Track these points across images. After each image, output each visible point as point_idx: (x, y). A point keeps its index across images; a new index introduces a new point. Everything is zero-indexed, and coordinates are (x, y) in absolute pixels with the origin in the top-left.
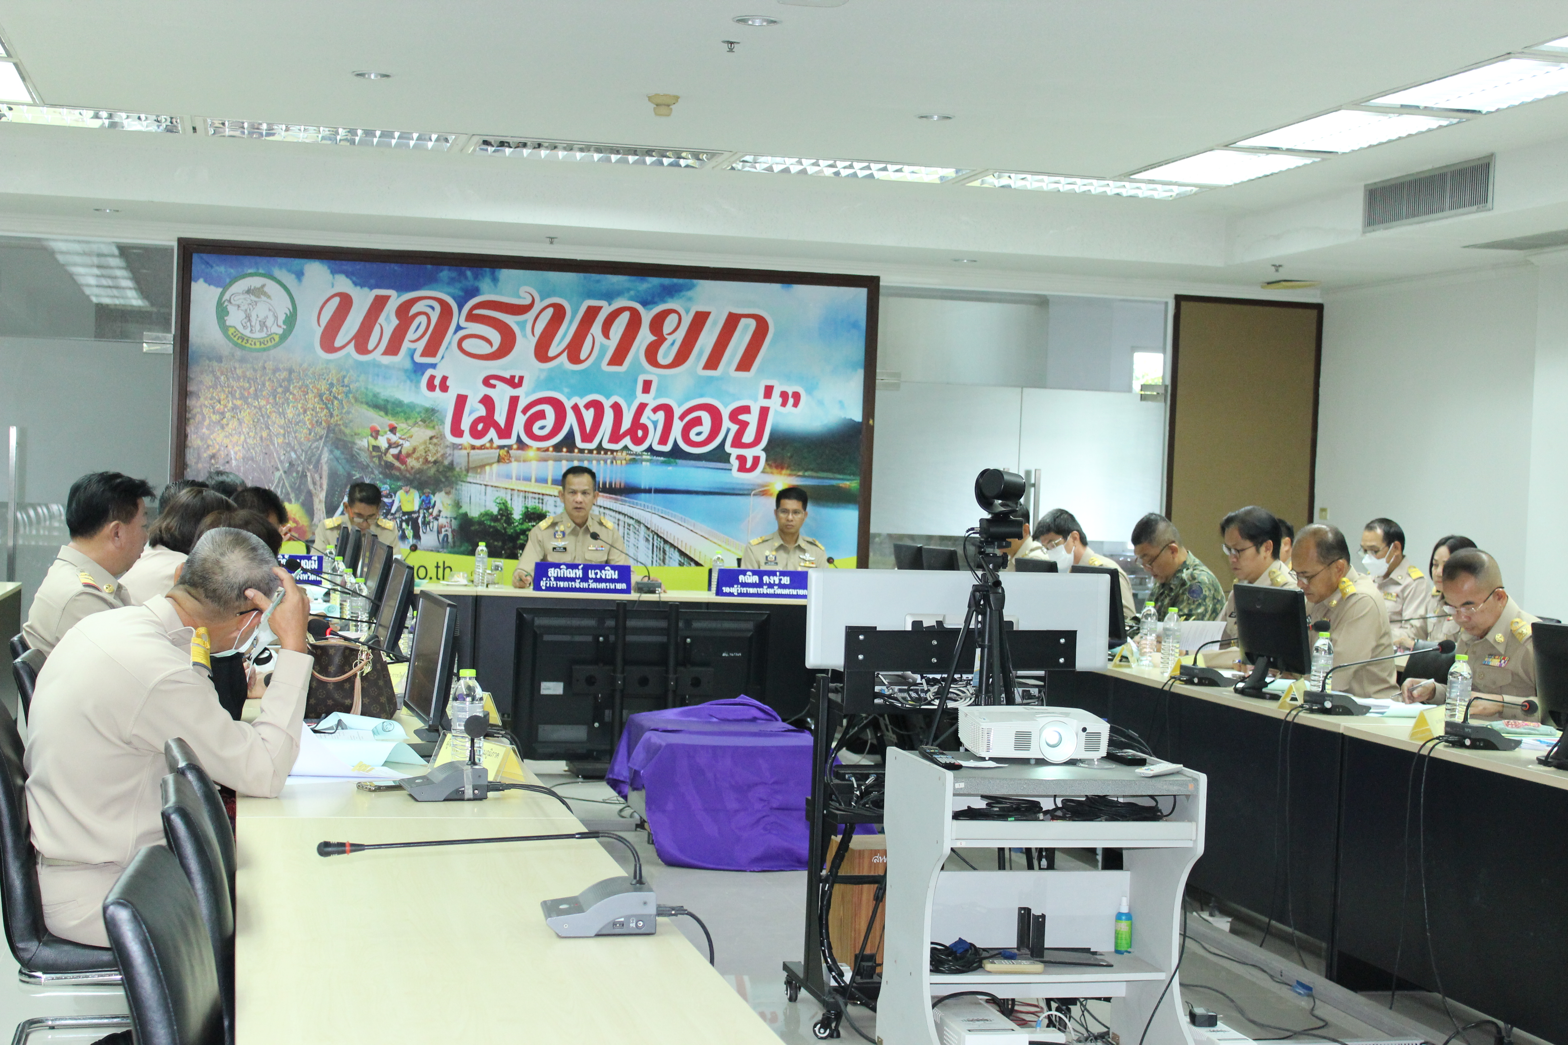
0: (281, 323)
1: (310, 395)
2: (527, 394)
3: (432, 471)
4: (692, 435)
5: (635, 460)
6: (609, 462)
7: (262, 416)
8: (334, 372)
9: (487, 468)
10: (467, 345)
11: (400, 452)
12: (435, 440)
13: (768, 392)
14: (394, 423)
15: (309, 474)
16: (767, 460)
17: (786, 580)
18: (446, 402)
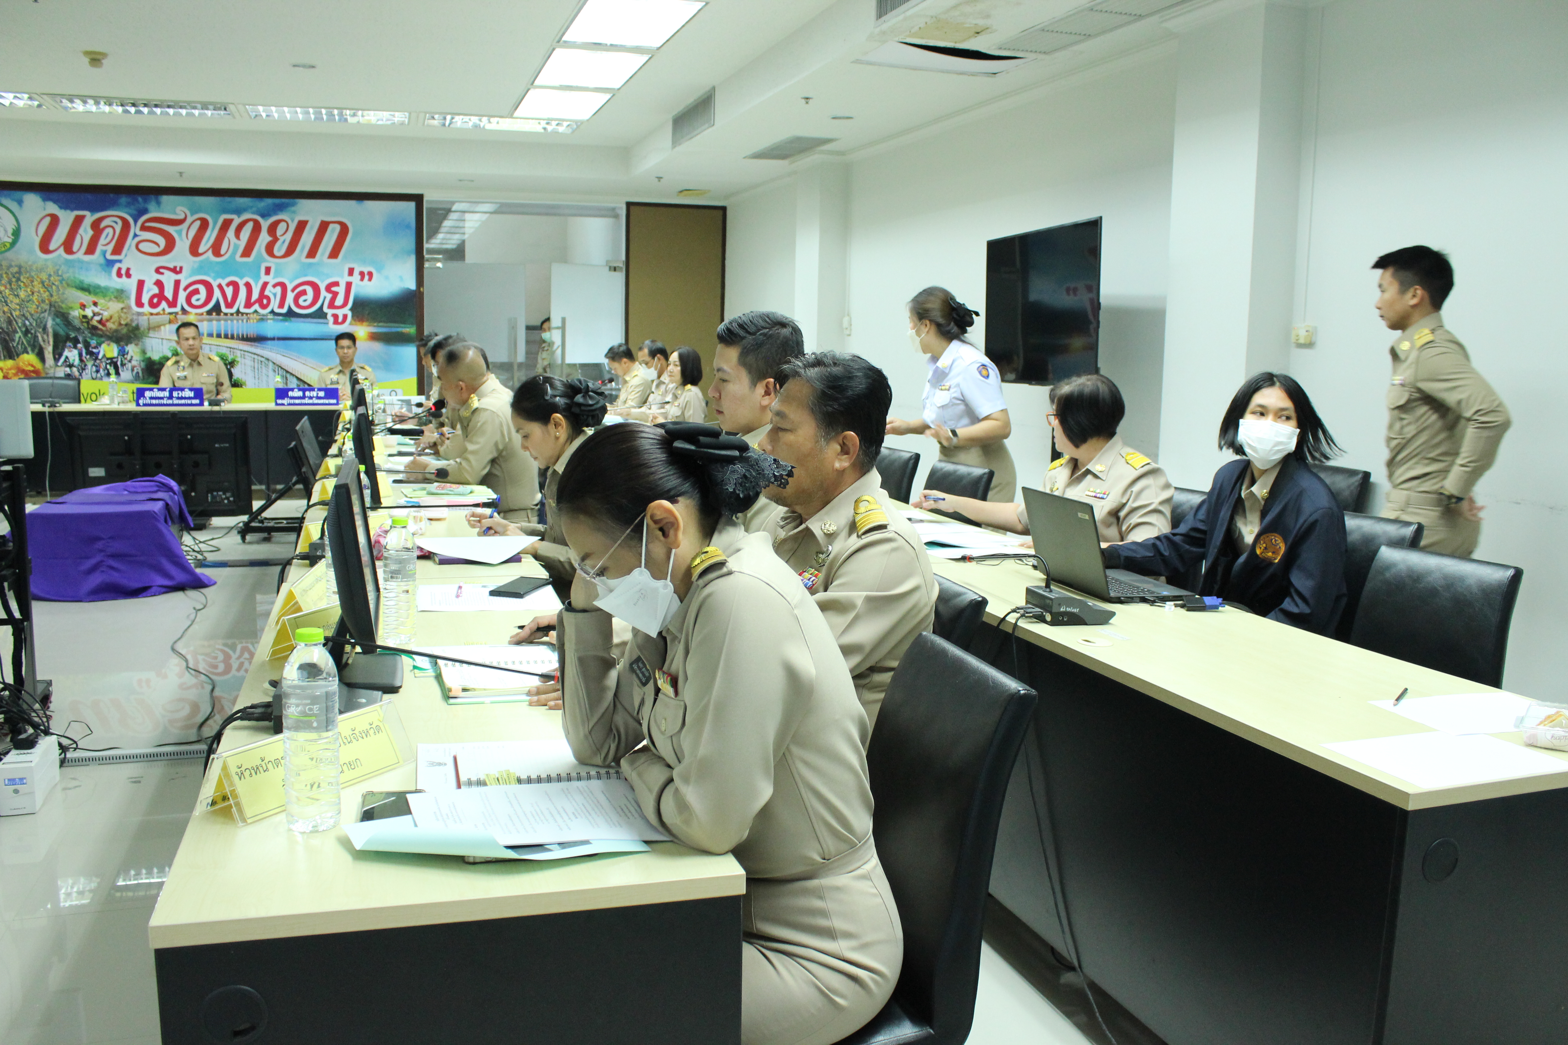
0: (10, 235)
1: (36, 283)
2: (186, 278)
3: (125, 331)
4: (301, 301)
5: (262, 319)
6: (245, 321)
7: (3, 297)
8: (51, 267)
9: (162, 328)
10: (142, 246)
11: (102, 319)
12: (125, 310)
13: (351, 272)
14: (96, 299)
15: (39, 335)
16: (353, 316)
17: (322, 394)
18: (131, 285)
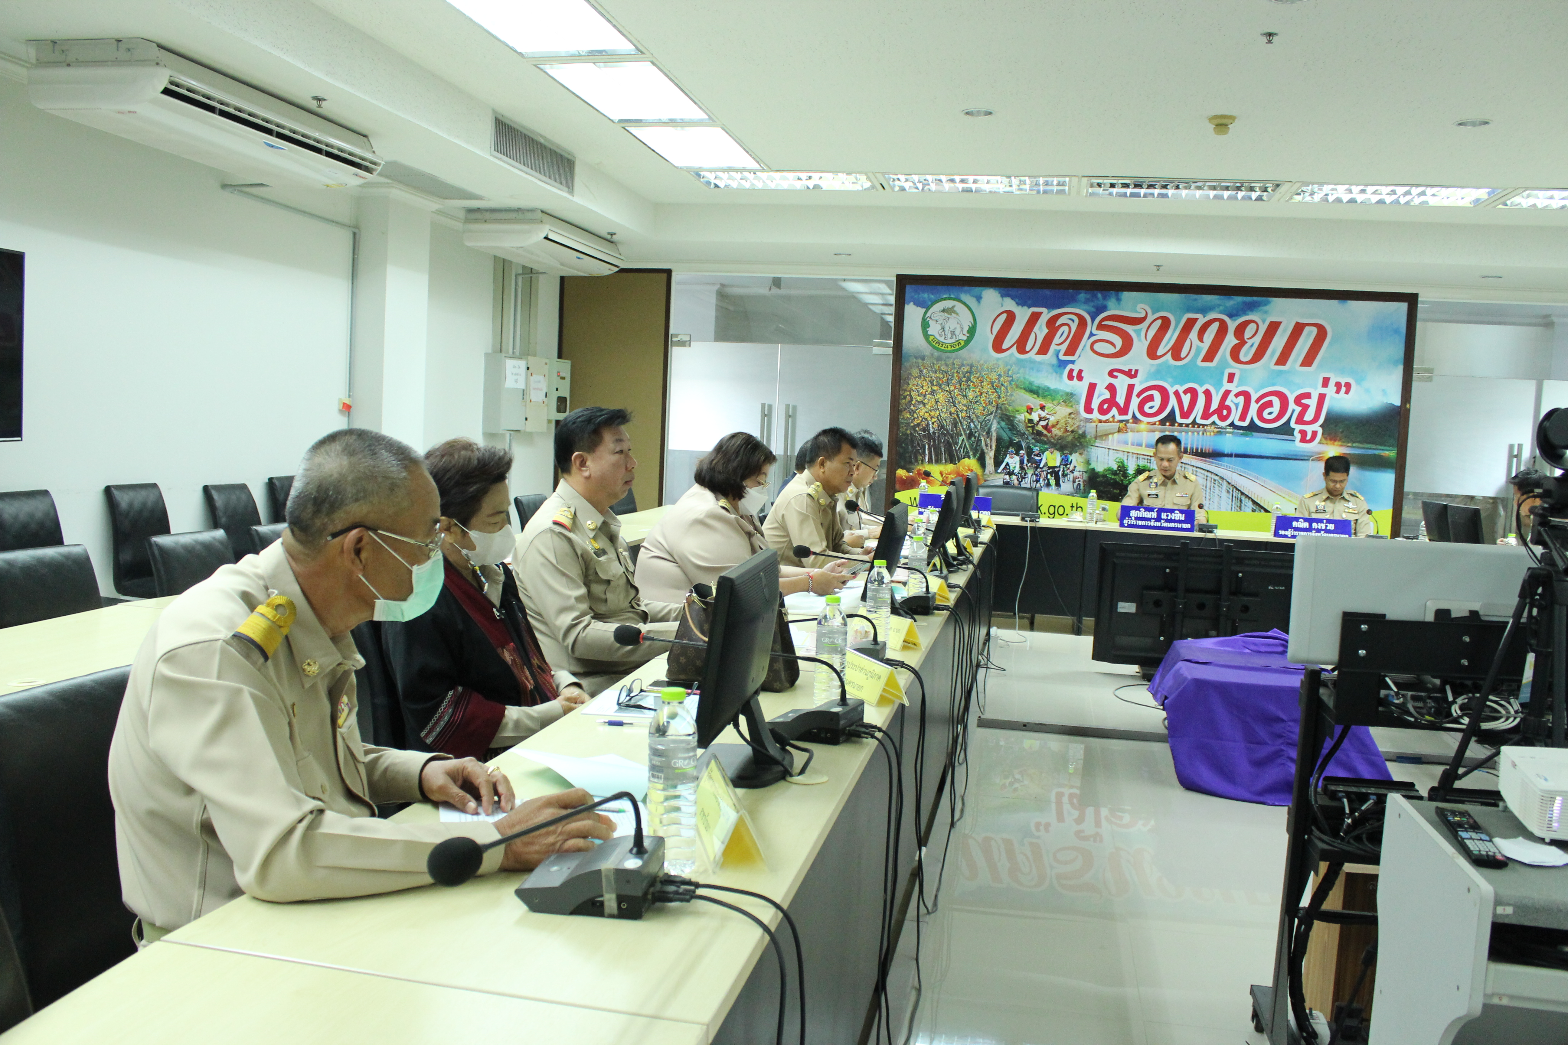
0: (965, 332)
1: (985, 383)
2: (1141, 383)
3: (1070, 438)
4: (1265, 414)
5: (1220, 432)
6: (1201, 433)
7: (951, 397)
8: (1002, 366)
9: (1110, 436)
10: (1097, 347)
11: (1048, 424)
12: (1073, 416)
13: (1326, 382)
14: (1044, 403)
15: (983, 439)
16: (1323, 434)
18: (1081, 388)
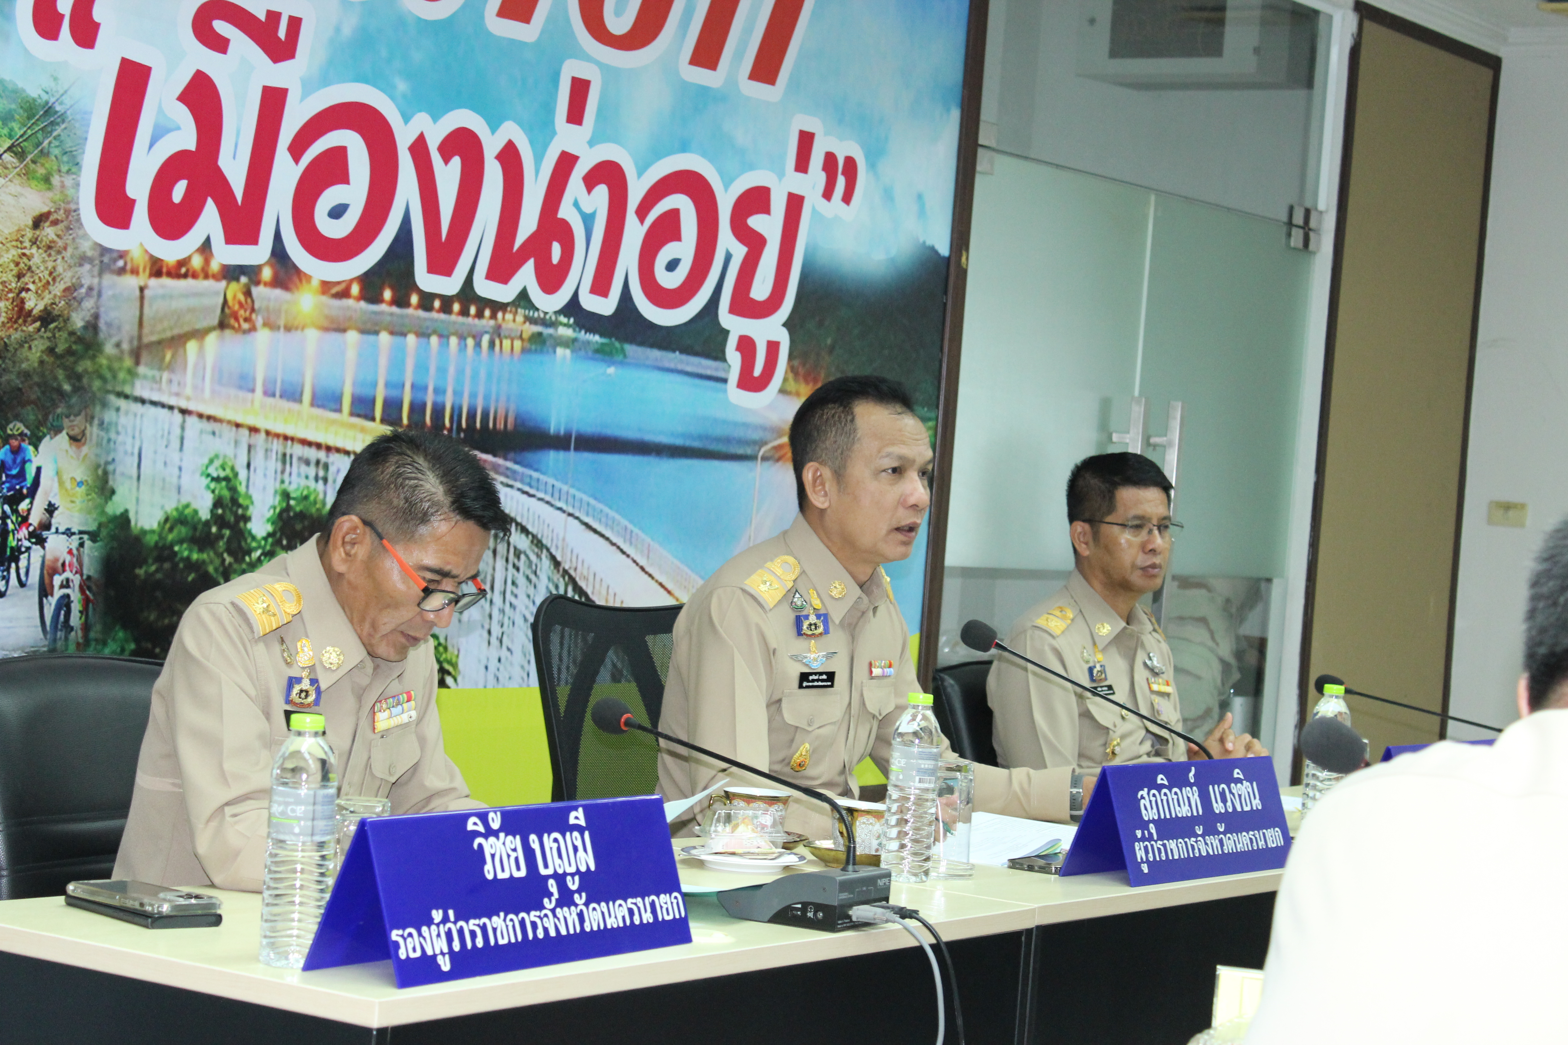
2: (308, 88)
4: (660, 268)
5: (540, 340)
6: (486, 339)
9: (192, 346)
12: (49, 232)
13: (804, 151)
16: (790, 356)
18: (88, 86)
